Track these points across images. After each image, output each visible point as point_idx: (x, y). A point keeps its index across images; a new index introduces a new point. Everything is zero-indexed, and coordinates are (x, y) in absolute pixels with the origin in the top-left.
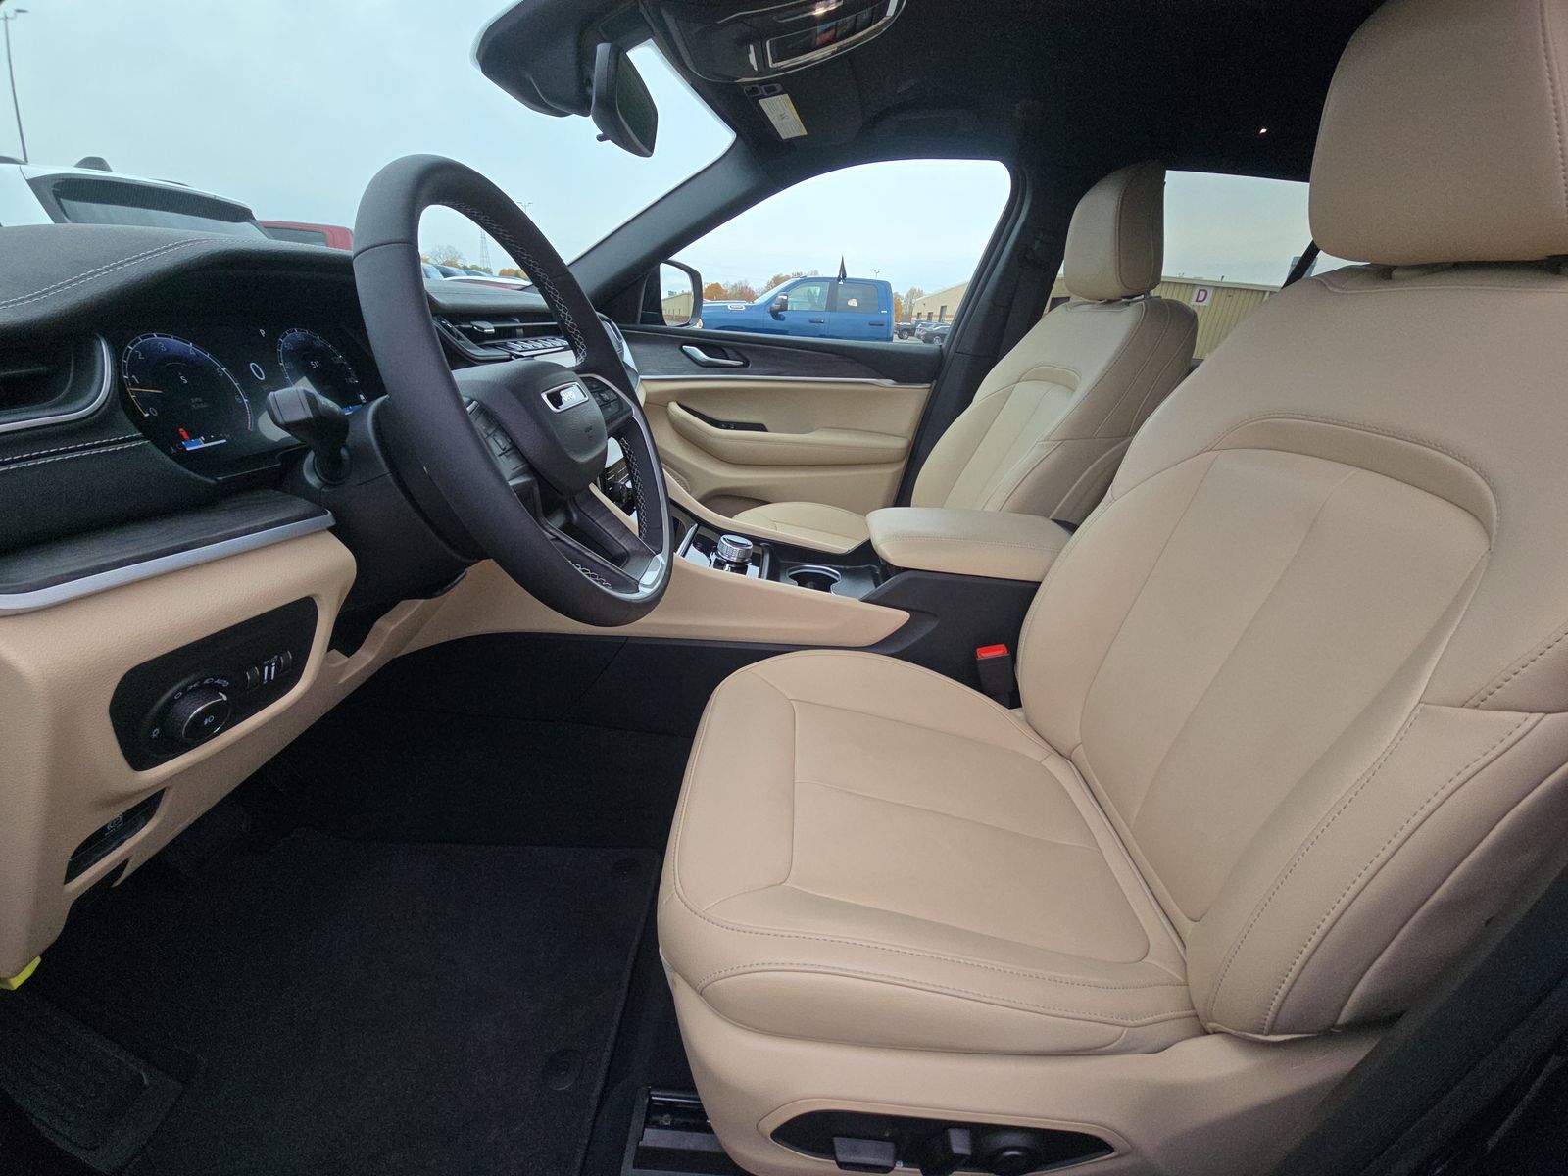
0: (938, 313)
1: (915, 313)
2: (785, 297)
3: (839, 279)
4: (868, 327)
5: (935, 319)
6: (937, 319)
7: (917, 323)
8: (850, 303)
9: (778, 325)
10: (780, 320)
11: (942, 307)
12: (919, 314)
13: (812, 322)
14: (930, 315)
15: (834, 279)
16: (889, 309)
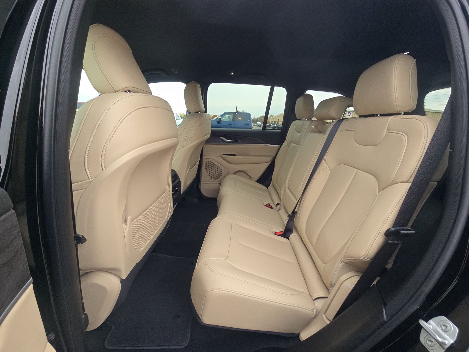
0: (277, 121)
1: (271, 121)
2: (220, 118)
3: (236, 113)
4: (245, 125)
5: (276, 123)
6: (277, 123)
7: (271, 124)
8: (239, 119)
9: (219, 125)
10: (220, 124)
11: (278, 119)
12: (272, 121)
13: (228, 124)
14: (275, 121)
15: (234, 113)
16: (250, 121)
